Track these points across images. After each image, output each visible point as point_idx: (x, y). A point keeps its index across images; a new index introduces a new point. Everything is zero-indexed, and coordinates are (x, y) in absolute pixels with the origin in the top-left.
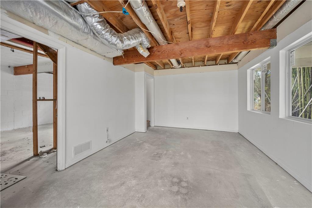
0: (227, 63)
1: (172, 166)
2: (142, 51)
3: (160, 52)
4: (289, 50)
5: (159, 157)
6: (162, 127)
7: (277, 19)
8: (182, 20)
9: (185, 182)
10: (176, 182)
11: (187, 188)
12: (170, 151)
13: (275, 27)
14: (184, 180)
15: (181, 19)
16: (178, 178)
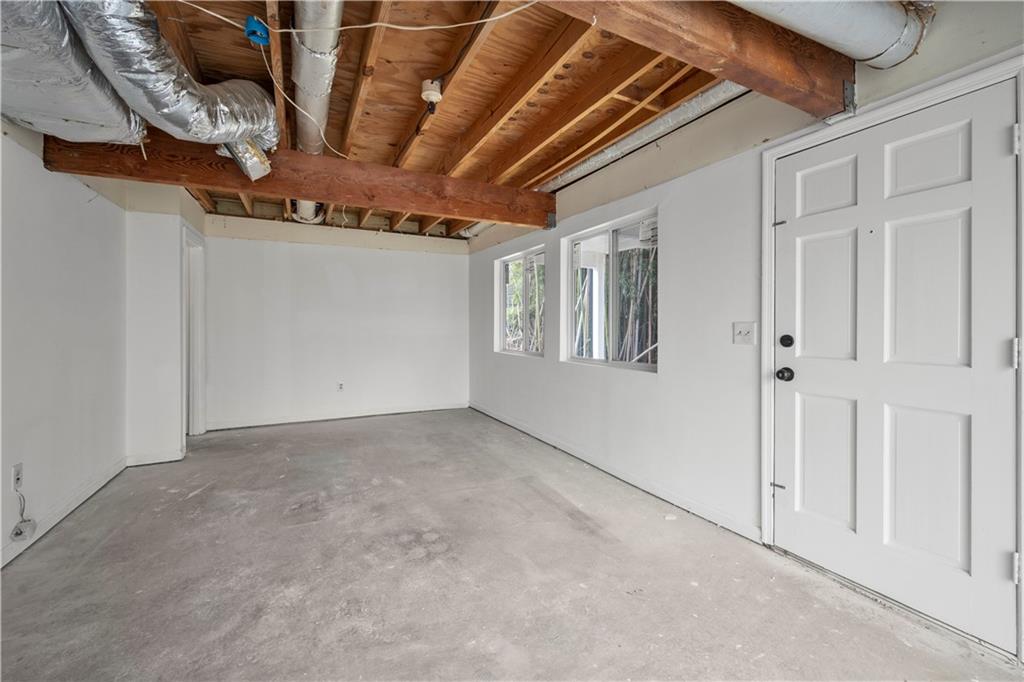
0: (445, 234)
1: (374, 515)
2: (255, 159)
3: (301, 174)
4: (573, 241)
5: (316, 510)
6: (242, 431)
7: (561, 182)
8: (395, 112)
9: (429, 532)
10: (410, 542)
11: (441, 539)
12: (338, 487)
13: (554, 192)
14: (425, 529)
15: (395, 110)
16: (409, 533)
